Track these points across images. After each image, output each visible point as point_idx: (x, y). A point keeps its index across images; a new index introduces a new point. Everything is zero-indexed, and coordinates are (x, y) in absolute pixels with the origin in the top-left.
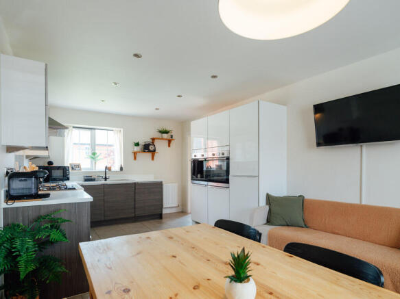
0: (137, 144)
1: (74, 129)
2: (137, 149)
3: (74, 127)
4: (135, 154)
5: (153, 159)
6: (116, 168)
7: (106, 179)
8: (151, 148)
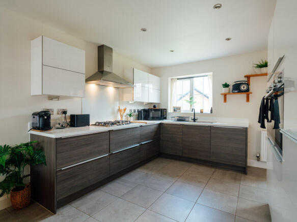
0: (226, 86)
1: (178, 80)
2: (225, 90)
3: (178, 79)
4: (225, 95)
5: (248, 100)
6: (207, 110)
7: (194, 120)
8: (243, 88)
